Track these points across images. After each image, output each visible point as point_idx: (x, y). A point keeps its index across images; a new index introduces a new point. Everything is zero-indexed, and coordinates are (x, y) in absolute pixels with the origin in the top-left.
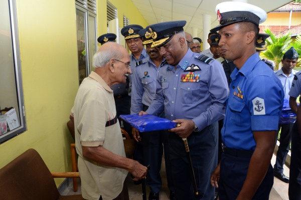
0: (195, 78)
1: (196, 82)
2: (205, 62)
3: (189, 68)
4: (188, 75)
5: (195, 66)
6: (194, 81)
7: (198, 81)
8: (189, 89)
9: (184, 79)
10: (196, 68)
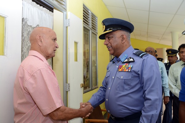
0: (128, 68)
1: (128, 71)
2: (140, 56)
3: (126, 60)
4: (124, 65)
5: (131, 58)
6: (127, 70)
7: (130, 71)
8: (122, 77)
9: (120, 69)
10: (132, 60)
